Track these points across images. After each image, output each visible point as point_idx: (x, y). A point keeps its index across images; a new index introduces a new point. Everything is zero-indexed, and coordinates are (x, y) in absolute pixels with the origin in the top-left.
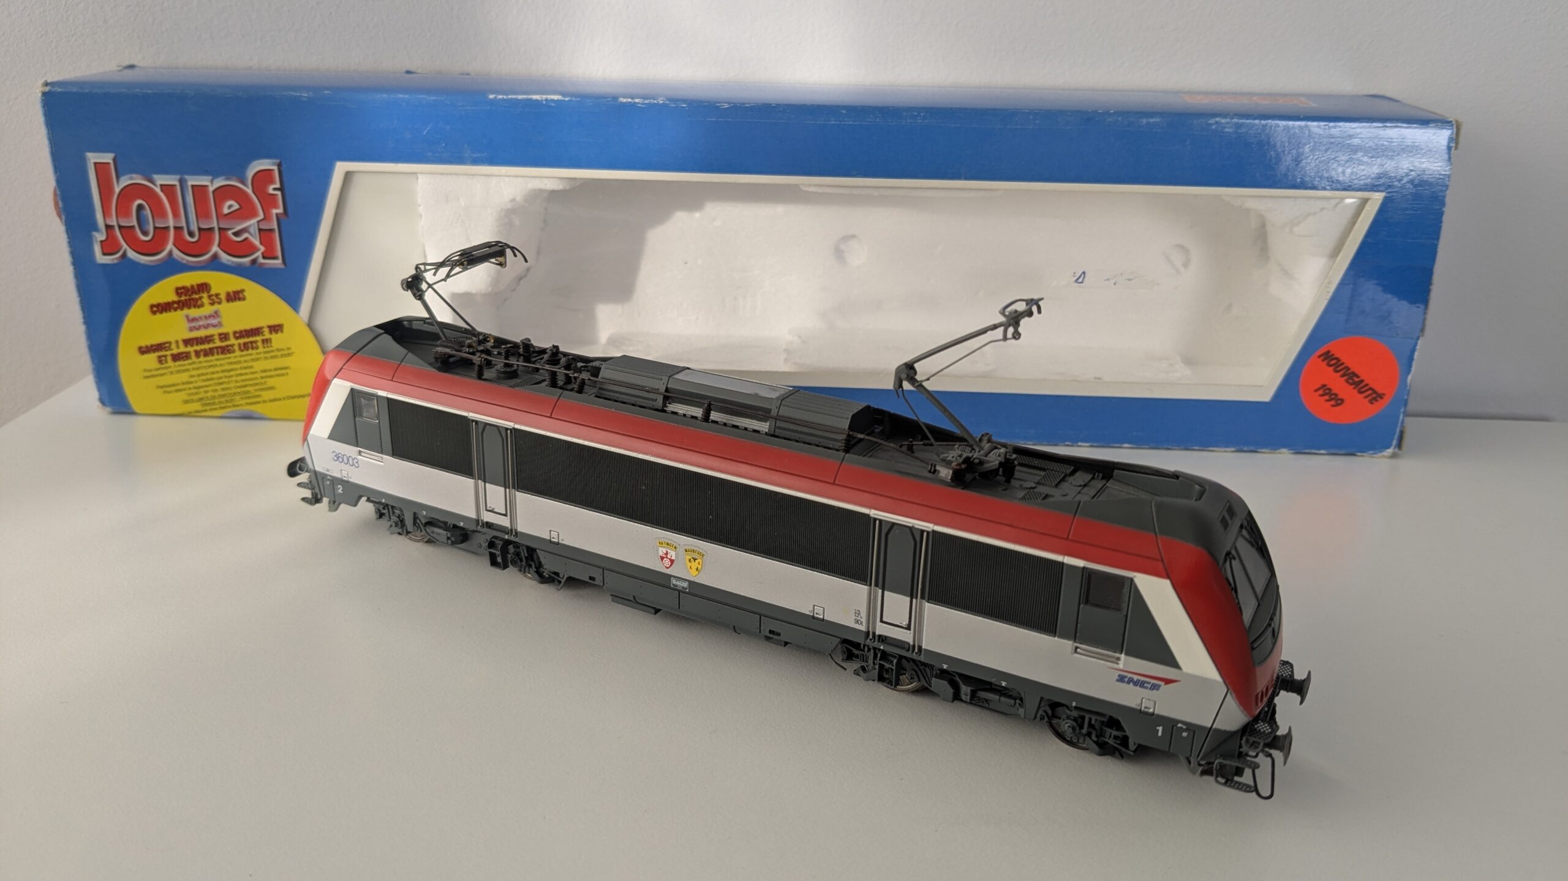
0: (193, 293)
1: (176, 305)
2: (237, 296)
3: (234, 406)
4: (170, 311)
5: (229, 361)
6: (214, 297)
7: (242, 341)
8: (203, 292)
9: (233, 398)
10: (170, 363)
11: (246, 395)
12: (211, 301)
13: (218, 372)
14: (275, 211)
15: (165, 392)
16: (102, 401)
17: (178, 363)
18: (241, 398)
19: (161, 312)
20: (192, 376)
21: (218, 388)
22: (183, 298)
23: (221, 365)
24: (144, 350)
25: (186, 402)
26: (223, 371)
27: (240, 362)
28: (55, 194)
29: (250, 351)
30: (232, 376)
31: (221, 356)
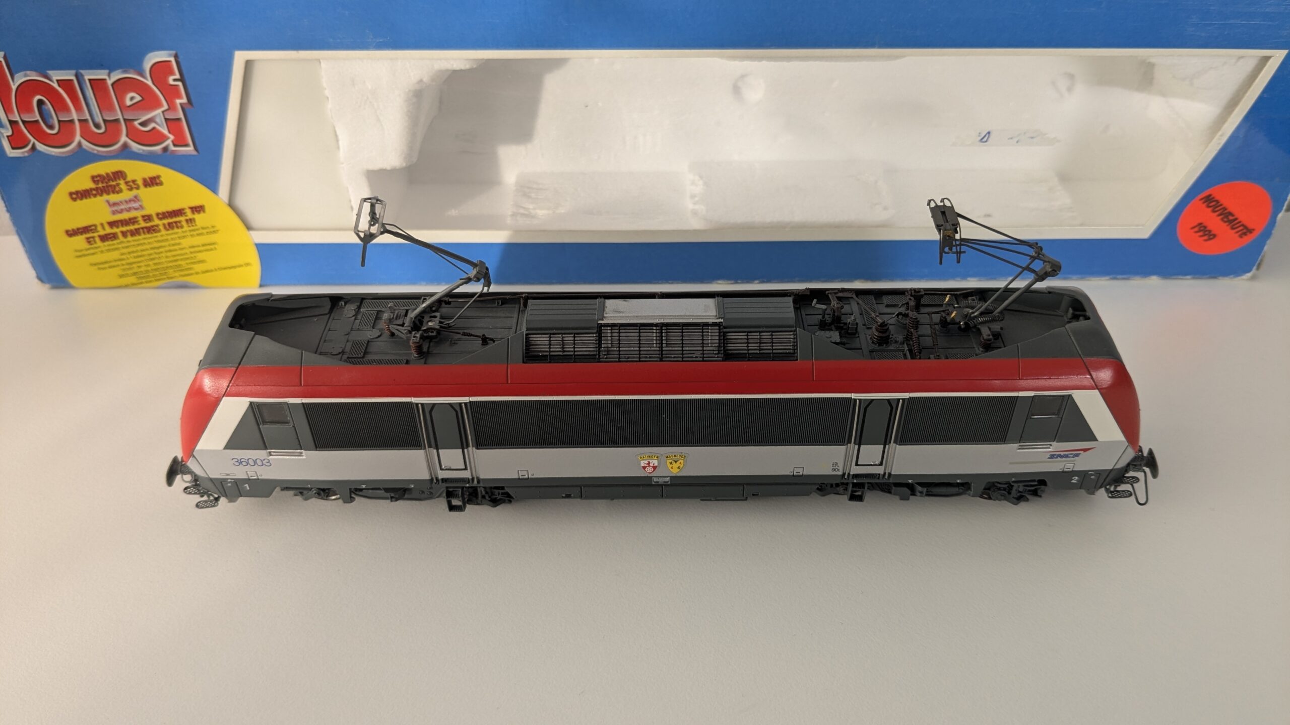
0: (109, 180)
1: (94, 192)
2: (153, 181)
3: (169, 278)
4: (90, 197)
5: (156, 239)
6: (131, 184)
7: (166, 221)
8: (119, 179)
9: (167, 271)
10: (99, 243)
11: (179, 268)
12: (129, 187)
13: (147, 249)
14: (178, 101)
15: (99, 269)
16: (39, 278)
17: (106, 243)
18: (175, 271)
19: (81, 199)
20: (122, 254)
21: (151, 263)
22: (100, 185)
23: (149, 243)
24: (71, 233)
25: (121, 276)
26: (152, 248)
27: (167, 240)
29: (176, 230)
30: (162, 252)
31: (148, 236)
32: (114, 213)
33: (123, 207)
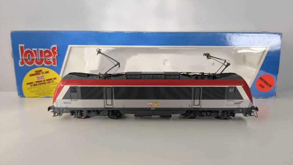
2: (47, 72)
3: (45, 95)
4: (34, 76)
6: (43, 73)
7: (48, 81)
8: (41, 72)
9: (45, 93)
10: (33, 86)
11: (48, 92)
14: (56, 55)
15: (32, 92)
16: (18, 95)
17: (35, 86)
19: (32, 76)
20: (37, 89)
21: (43, 91)
22: (37, 73)
24: (28, 84)
25: (36, 94)
26: (44, 88)
27: (47, 86)
28: (12, 53)
29: (50, 83)
31: (44, 85)
32: (38, 79)
33: (40, 78)
